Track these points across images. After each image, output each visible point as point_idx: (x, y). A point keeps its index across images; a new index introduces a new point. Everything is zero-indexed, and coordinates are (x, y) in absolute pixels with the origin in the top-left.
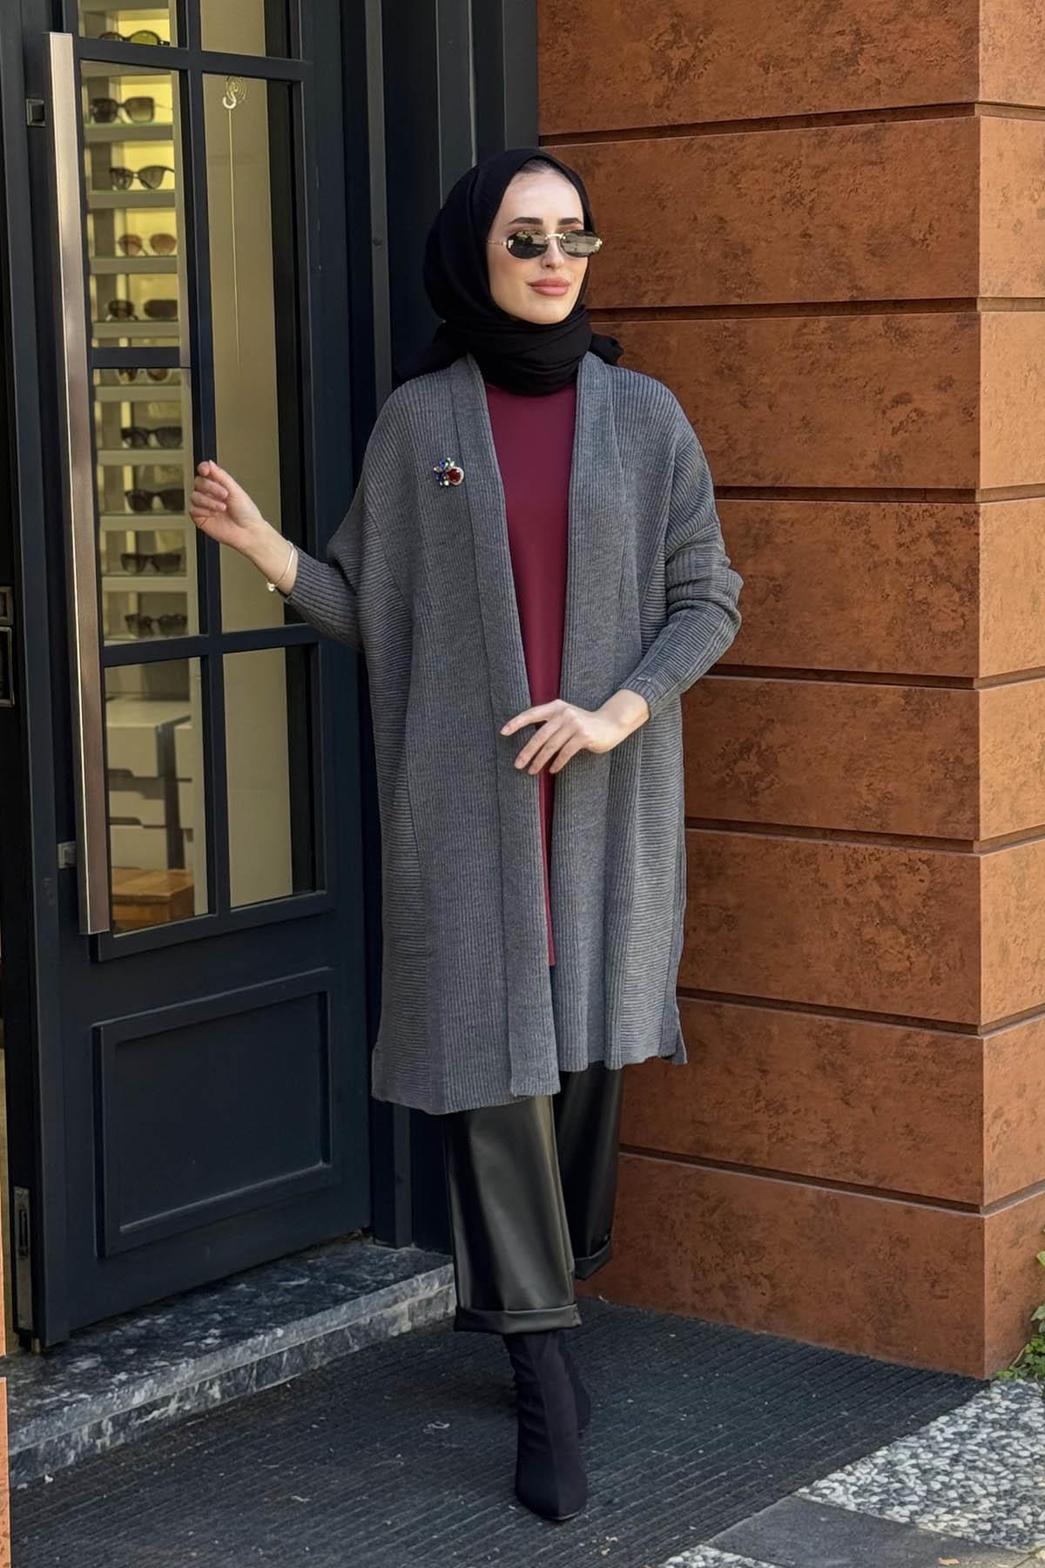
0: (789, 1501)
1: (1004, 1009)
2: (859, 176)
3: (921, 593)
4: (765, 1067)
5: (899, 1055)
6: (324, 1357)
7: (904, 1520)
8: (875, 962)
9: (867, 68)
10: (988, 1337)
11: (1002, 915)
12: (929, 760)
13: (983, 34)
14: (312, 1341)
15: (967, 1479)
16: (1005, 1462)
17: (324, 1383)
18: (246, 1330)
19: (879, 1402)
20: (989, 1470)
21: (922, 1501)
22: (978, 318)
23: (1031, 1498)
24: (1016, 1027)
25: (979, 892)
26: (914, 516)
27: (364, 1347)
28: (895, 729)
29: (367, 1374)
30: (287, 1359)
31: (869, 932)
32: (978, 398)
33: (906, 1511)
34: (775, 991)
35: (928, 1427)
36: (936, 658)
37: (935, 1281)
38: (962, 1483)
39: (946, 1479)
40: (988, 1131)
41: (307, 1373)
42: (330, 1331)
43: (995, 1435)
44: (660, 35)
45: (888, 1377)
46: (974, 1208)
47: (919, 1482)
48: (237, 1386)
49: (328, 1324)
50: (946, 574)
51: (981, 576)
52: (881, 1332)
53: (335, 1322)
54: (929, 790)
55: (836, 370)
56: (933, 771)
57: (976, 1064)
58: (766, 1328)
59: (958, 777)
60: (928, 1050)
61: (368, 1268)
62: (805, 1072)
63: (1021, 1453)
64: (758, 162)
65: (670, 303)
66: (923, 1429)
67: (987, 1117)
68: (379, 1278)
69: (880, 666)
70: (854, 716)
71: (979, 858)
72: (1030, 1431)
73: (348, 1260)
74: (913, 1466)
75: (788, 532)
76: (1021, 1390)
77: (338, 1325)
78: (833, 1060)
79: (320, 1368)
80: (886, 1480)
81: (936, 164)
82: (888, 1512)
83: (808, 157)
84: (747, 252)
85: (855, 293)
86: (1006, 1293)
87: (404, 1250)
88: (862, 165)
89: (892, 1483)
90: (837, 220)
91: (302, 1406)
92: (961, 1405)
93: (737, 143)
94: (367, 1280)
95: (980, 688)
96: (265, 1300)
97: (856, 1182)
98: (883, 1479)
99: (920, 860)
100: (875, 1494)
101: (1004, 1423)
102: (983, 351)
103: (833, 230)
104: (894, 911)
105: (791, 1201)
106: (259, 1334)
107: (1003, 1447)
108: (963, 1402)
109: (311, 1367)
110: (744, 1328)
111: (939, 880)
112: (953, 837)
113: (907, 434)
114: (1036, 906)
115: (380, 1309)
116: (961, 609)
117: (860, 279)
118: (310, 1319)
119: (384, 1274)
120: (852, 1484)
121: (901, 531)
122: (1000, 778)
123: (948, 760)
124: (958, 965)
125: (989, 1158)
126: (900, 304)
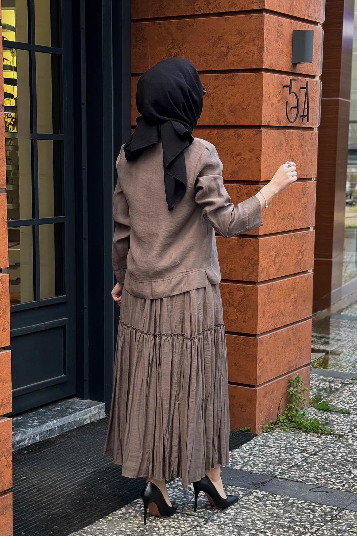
2: (227, 89)
5: (233, 343)
6: (67, 429)
8: (227, 317)
9: (230, 57)
11: (264, 304)
12: (244, 259)
13: (265, 49)
14: (64, 424)
18: (45, 421)
22: (262, 131)
24: (267, 335)
25: (258, 297)
26: (241, 188)
27: (77, 427)
28: (234, 250)
30: (57, 429)
32: (260, 155)
35: (241, 446)
37: (242, 407)
40: (258, 364)
41: (62, 434)
42: (68, 422)
44: (169, 45)
46: (254, 386)
48: (44, 436)
49: (67, 420)
53: (70, 420)
56: (245, 262)
57: (255, 345)
59: (252, 263)
61: (77, 405)
67: (258, 360)
70: (223, 246)
71: (258, 287)
73: (71, 403)
76: (266, 437)
77: (71, 420)
79: (66, 432)
81: (250, 86)
83: (212, 83)
85: (225, 123)
86: (262, 411)
87: (86, 401)
88: (228, 86)
90: (221, 102)
92: (250, 440)
94: (78, 408)
95: (259, 238)
96: (49, 413)
99: (241, 287)
102: (263, 141)
103: (219, 105)
104: (233, 302)
106: (49, 422)
109: (63, 432)
111: (246, 293)
112: (249, 281)
113: (240, 165)
114: (272, 301)
115: (82, 416)
118: (63, 418)
119: (82, 407)
121: (238, 193)
122: (264, 264)
123: (250, 258)
124: (251, 318)
125: (258, 372)
126: (239, 127)
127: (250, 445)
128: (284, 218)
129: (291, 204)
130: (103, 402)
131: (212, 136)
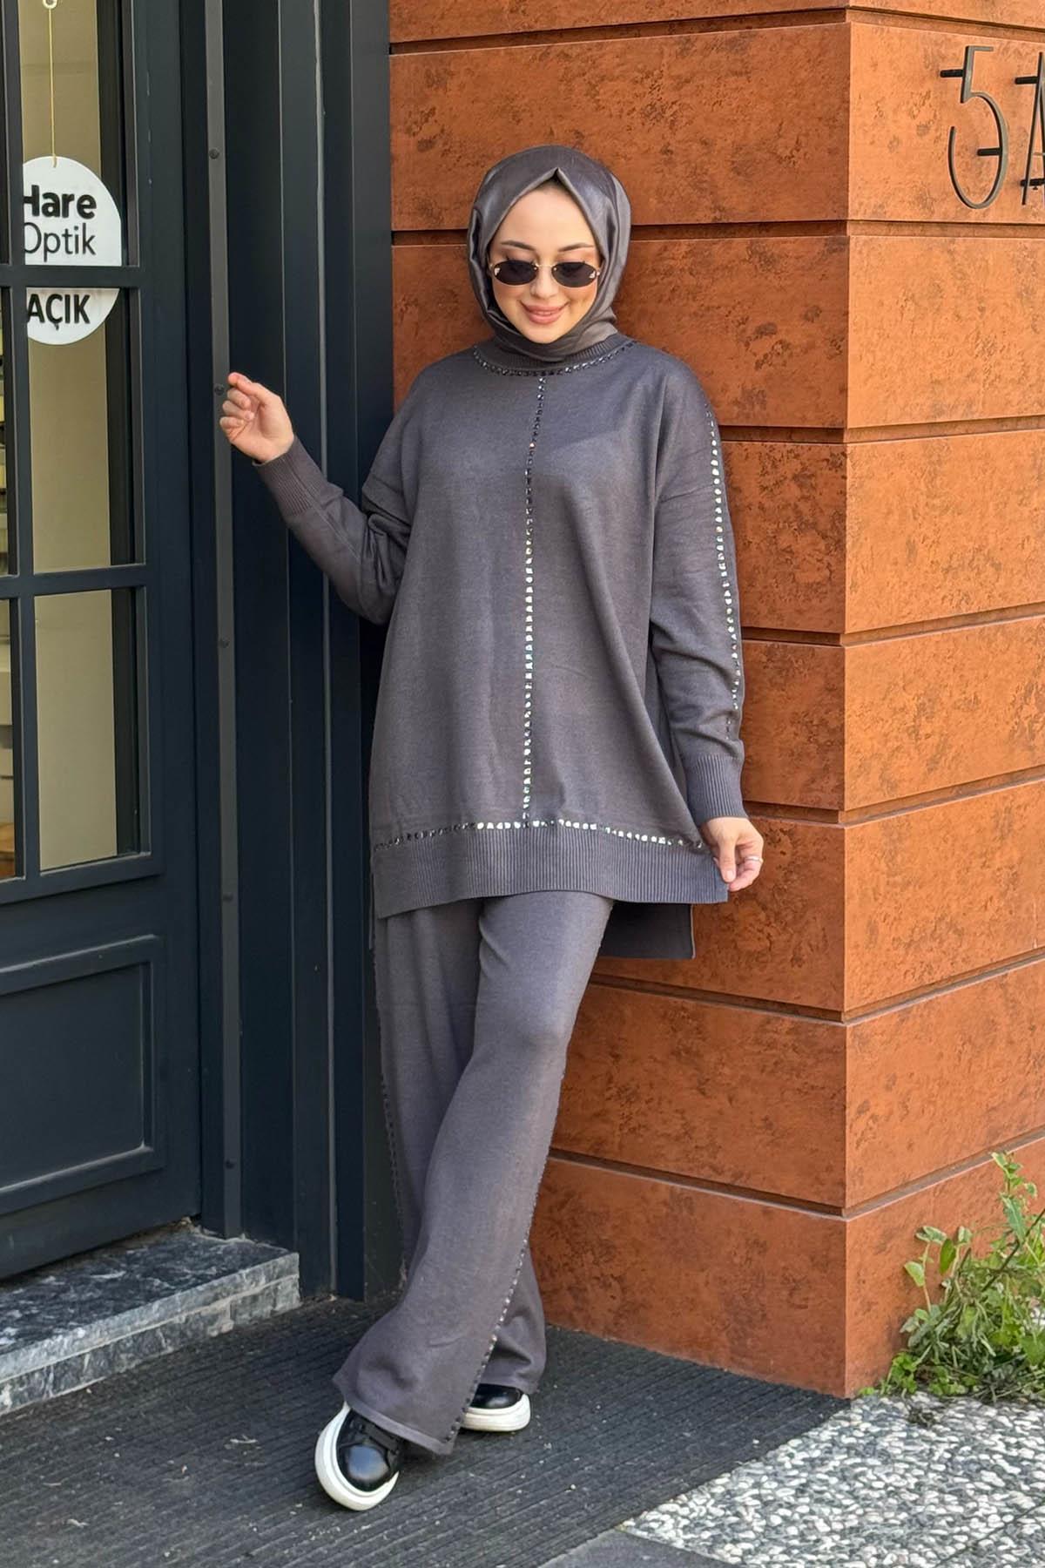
0: (613, 1535)
1: (871, 994)
2: (723, 87)
3: (785, 540)
4: (618, 1052)
5: (757, 1042)
6: (132, 1359)
7: (736, 1560)
8: (733, 941)
10: (848, 1352)
11: (870, 892)
12: (792, 723)
14: (118, 1342)
15: (812, 1513)
16: (855, 1494)
17: (127, 1390)
18: (45, 1329)
19: (728, 1422)
20: (836, 1503)
21: (757, 1538)
22: (847, 242)
23: (879, 1537)
24: (886, 1013)
25: (843, 867)
26: (778, 458)
27: (177, 1349)
29: (176, 1378)
30: (90, 1361)
32: (845, 330)
33: (738, 1550)
35: (777, 1451)
36: (800, 612)
37: (794, 1289)
38: (805, 1518)
39: (788, 1513)
40: (851, 1126)
41: (110, 1377)
42: (140, 1331)
43: (849, 1462)
45: (742, 1393)
46: (837, 1210)
47: (758, 1515)
48: (31, 1392)
49: (137, 1324)
50: (811, 521)
51: (848, 523)
52: (736, 1343)
53: (146, 1322)
54: (793, 754)
55: (698, 298)
56: (796, 734)
57: (839, 1054)
58: (615, 1334)
59: (822, 740)
60: (789, 1037)
61: (190, 1260)
62: (659, 1058)
63: (875, 1484)
64: (617, 72)
66: (770, 1454)
67: (851, 1112)
68: (201, 1272)
71: (843, 830)
72: (887, 1458)
73: (170, 1251)
74: (755, 1497)
76: (884, 1411)
77: (149, 1324)
78: (689, 1046)
79: (127, 1371)
80: (722, 1513)
81: (804, 74)
82: (719, 1551)
83: (669, 67)
85: (718, 214)
86: (870, 1304)
87: (233, 1241)
88: (727, 76)
89: (728, 1516)
90: (699, 135)
91: (99, 1414)
92: (816, 1426)
94: (187, 1274)
95: (848, 645)
96: (72, 1296)
97: (712, 1179)
98: (718, 1512)
99: (781, 832)
100: (708, 1529)
101: (860, 1449)
102: (852, 279)
103: (695, 146)
105: (643, 1198)
106: (57, 1335)
107: (856, 1477)
108: (818, 1423)
109: (117, 1370)
110: (593, 1332)
111: (801, 853)
112: (816, 806)
113: (772, 368)
114: (909, 883)
115: (199, 1306)
116: (826, 558)
117: (724, 199)
118: (117, 1318)
119: (206, 1268)
120: (684, 1517)
121: (764, 473)
122: (869, 743)
123: (811, 722)
124: (821, 945)
125: (853, 1156)
126: (766, 227)
127: (813, 1446)
128: (955, 566)
129: (983, 516)
130: (291, 1250)
131: (672, 263)
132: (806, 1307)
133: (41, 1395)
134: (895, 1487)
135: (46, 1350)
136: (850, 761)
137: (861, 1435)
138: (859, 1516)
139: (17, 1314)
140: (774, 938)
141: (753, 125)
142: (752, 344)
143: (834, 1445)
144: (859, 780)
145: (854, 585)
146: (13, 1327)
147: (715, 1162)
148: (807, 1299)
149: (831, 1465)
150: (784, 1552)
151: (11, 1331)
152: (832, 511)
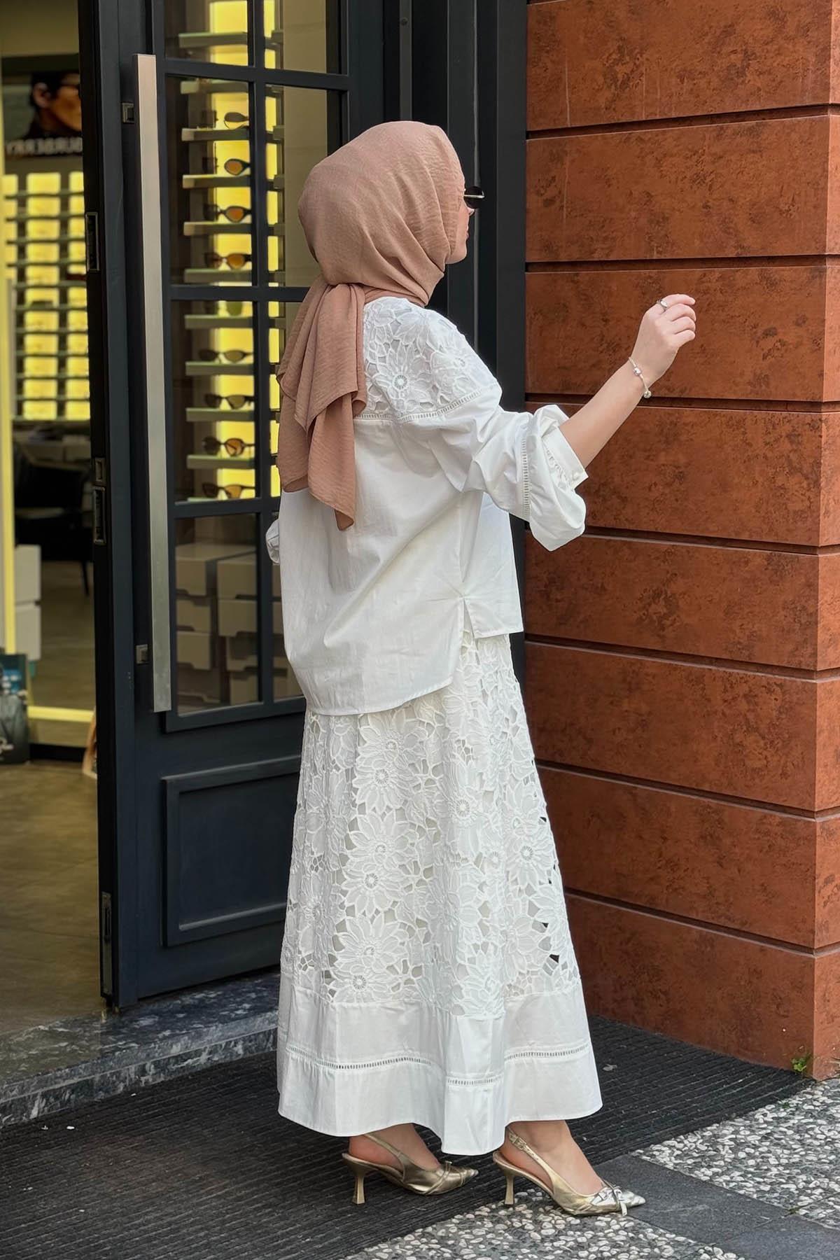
0: (624, 1158)
1: (837, 800)
2: (743, 162)
3: (780, 480)
4: (666, 836)
5: (757, 831)
7: (705, 1178)
8: (743, 760)
9: (751, 78)
10: (815, 1049)
12: (784, 608)
13: (835, 52)
15: (769, 1152)
16: (803, 1142)
18: (269, 1006)
21: (726, 1165)
22: (825, 270)
25: (816, 710)
26: (777, 422)
28: (760, 583)
31: (738, 737)
32: (823, 333)
33: (709, 1173)
34: (673, 778)
36: (790, 530)
37: (780, 1004)
38: (763, 1155)
39: (752, 1151)
40: (819, 892)
43: (804, 1121)
44: (610, 55)
46: (810, 950)
47: (730, 1151)
48: (256, 1046)
50: (798, 467)
51: (822, 469)
52: (741, 1040)
54: (783, 630)
55: (726, 309)
56: (786, 617)
57: (811, 840)
59: (803, 621)
60: (779, 828)
62: (693, 841)
63: (819, 1136)
64: (675, 151)
65: (612, 258)
66: (751, 1113)
67: (820, 882)
69: (751, 536)
70: (732, 573)
71: (816, 684)
72: (832, 1120)
74: (731, 1140)
75: (689, 432)
78: (712, 832)
80: (706, 1148)
81: (798, 152)
82: (696, 1172)
83: (709, 148)
84: (665, 219)
85: (740, 251)
86: (833, 1017)
88: (747, 153)
89: (710, 1151)
90: (728, 195)
93: (660, 137)
97: (726, 925)
99: (775, 683)
100: (693, 1158)
101: (815, 1113)
102: (828, 297)
103: (726, 204)
104: (756, 723)
105: (681, 937)
107: (807, 1131)
108: (790, 1095)
110: (647, 1029)
111: (788, 700)
112: (799, 667)
113: (774, 359)
116: (809, 494)
117: (744, 240)
120: (678, 1149)
121: (767, 433)
123: (796, 608)
124: (800, 765)
125: (820, 913)
126: (771, 260)
127: (782, 1110)
131: (709, 285)
132: (787, 1017)
133: (264, 1049)
134: (833, 1139)
135: (268, 1019)
136: (822, 636)
137: (817, 1104)
138: (802, 1156)
139: (253, 995)
140: (769, 759)
141: (763, 189)
142: (761, 342)
143: (797, 1109)
144: (829, 650)
145: (827, 512)
146: (248, 1003)
147: (727, 913)
148: (788, 1011)
149: (791, 1123)
150: (741, 1176)
151: (247, 1006)
152: (811, 460)
